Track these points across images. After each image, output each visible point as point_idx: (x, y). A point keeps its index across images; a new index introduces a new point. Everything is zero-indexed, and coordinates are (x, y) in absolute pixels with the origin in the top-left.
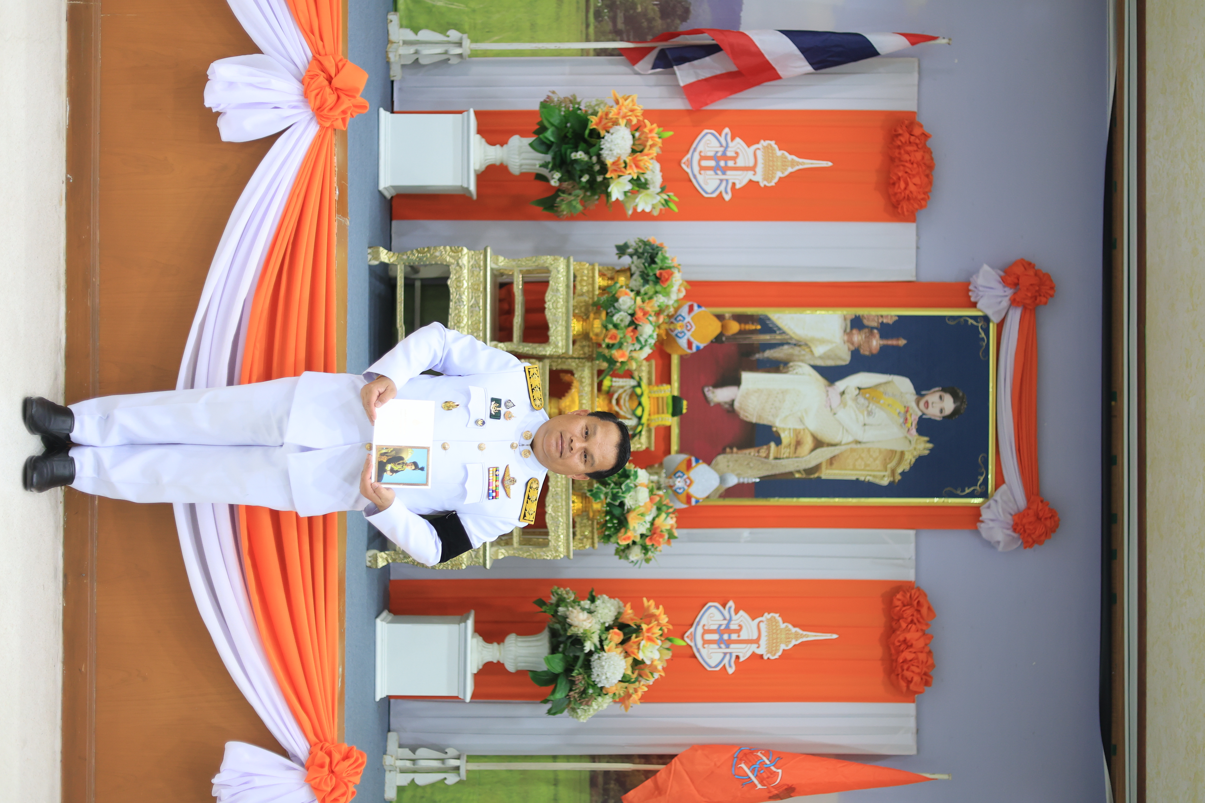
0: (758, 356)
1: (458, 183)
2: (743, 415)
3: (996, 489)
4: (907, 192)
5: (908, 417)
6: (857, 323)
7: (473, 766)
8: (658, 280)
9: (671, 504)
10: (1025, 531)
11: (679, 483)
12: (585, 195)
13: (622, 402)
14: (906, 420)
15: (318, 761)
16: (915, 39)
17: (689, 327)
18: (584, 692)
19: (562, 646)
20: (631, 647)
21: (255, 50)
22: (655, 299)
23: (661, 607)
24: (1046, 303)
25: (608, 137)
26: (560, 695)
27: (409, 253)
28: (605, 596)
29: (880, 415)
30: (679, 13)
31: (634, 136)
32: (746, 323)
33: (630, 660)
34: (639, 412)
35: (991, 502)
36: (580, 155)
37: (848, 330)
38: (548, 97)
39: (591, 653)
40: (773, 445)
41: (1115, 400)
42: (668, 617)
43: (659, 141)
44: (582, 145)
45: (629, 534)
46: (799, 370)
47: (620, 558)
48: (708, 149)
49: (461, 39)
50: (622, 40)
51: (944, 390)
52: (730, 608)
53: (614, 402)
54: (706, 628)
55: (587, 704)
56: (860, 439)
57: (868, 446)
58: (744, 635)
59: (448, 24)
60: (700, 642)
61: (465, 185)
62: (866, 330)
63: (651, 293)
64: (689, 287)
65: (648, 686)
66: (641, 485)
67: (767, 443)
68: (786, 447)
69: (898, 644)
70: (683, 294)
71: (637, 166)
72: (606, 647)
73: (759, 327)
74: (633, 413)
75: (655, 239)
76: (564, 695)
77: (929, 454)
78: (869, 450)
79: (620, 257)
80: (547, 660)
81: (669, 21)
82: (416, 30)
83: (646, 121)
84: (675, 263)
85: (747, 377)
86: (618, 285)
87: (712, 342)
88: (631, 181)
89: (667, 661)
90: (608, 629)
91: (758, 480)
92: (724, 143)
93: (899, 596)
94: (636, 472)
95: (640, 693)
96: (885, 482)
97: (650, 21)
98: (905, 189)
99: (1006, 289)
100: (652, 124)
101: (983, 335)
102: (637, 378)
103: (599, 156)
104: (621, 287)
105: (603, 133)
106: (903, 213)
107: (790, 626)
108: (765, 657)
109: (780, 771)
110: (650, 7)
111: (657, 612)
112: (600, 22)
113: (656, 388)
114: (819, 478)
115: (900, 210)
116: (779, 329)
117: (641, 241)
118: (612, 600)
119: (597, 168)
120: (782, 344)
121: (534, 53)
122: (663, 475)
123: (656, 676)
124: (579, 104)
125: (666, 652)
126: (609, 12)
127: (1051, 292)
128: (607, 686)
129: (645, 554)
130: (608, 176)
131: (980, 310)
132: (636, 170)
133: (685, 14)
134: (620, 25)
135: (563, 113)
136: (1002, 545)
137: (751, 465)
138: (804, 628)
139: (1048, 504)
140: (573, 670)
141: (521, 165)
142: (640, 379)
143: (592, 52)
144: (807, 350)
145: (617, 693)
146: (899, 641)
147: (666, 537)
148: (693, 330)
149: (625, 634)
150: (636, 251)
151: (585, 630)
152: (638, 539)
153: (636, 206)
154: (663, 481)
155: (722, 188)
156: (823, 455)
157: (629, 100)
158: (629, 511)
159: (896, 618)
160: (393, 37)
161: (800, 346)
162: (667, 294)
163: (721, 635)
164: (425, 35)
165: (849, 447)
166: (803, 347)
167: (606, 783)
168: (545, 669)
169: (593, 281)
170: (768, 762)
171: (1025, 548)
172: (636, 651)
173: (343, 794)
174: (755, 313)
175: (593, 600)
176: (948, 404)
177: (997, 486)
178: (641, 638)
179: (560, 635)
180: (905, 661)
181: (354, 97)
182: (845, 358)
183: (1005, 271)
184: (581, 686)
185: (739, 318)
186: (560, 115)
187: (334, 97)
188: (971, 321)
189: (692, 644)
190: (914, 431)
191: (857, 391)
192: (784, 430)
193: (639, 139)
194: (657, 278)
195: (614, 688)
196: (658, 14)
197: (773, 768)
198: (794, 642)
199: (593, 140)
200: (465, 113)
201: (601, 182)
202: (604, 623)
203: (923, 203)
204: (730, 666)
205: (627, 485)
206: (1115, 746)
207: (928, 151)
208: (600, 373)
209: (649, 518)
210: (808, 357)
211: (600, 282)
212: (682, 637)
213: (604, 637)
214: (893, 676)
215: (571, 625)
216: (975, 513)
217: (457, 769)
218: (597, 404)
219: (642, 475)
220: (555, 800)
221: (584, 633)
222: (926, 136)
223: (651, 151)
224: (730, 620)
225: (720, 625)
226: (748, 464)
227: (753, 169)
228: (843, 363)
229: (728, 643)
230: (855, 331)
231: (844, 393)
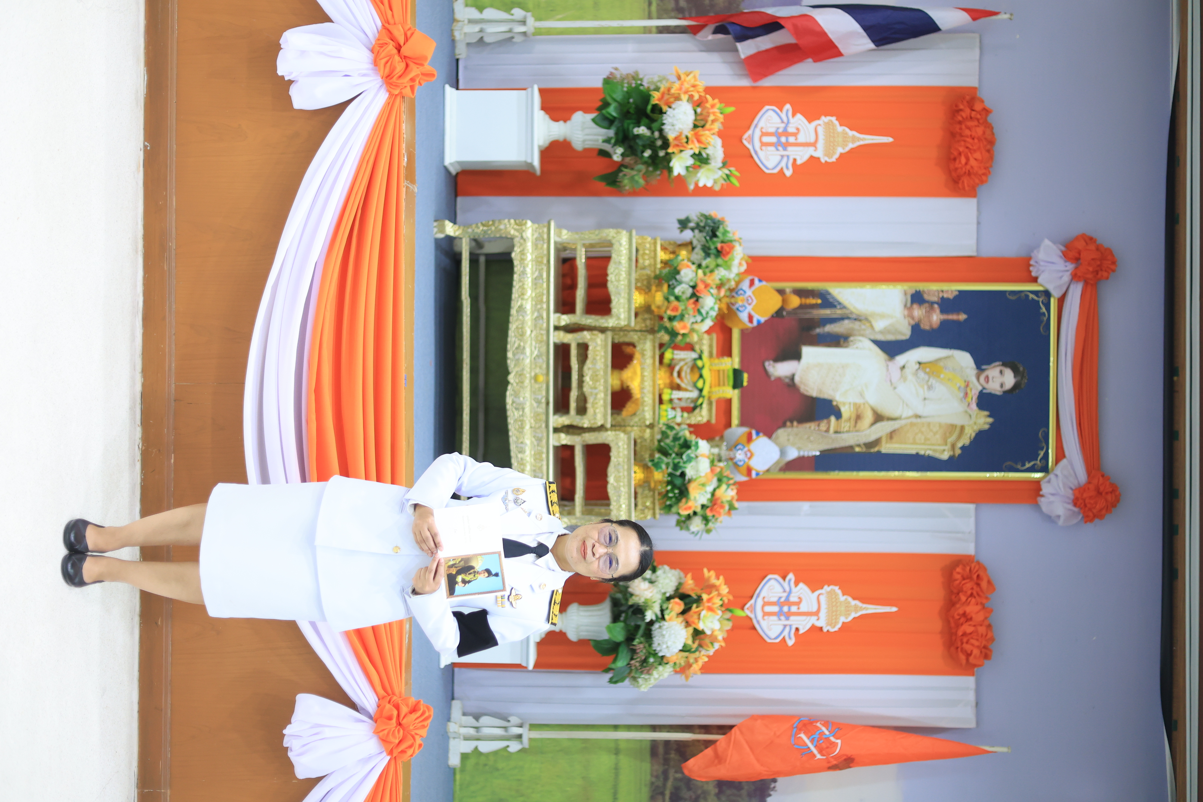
0: (818, 330)
1: (522, 159)
2: (803, 389)
3: (1057, 464)
4: (968, 167)
5: (969, 391)
7: (536, 735)
8: (719, 253)
9: (731, 476)
10: (1085, 506)
11: (740, 456)
12: (647, 171)
13: (683, 374)
14: (967, 394)
15: (386, 713)
16: (976, 14)
17: (750, 301)
18: (645, 661)
19: (623, 615)
20: (692, 616)
21: (326, 18)
22: (716, 272)
23: (721, 578)
24: (1107, 278)
25: (670, 112)
26: (621, 663)
27: (474, 226)
28: (666, 566)
29: (940, 389)
31: (695, 112)
32: (807, 297)
33: (690, 630)
34: (700, 384)
35: (1051, 476)
36: (642, 130)
37: (909, 304)
38: (611, 73)
39: (652, 623)
40: (833, 419)
41: (1176, 375)
42: (729, 587)
43: (721, 116)
44: (645, 120)
45: (690, 504)
47: (681, 529)
48: (769, 125)
49: (525, 17)
51: (1005, 365)
52: (790, 581)
53: (675, 374)
54: (766, 600)
55: (648, 673)
56: (920, 413)
57: (928, 420)
58: (804, 608)
59: (512, 3)
60: (760, 614)
61: (529, 161)
62: (927, 305)
63: (712, 266)
64: (751, 262)
65: (708, 657)
66: (703, 455)
67: (827, 417)
68: (846, 421)
69: (957, 617)
70: (743, 269)
71: (699, 141)
72: (666, 617)
73: (819, 301)
74: (695, 385)
75: (716, 213)
76: (625, 663)
77: (989, 429)
78: (929, 424)
79: (682, 231)
80: (609, 629)
82: (481, 9)
83: (708, 97)
84: (736, 237)
85: (807, 351)
86: (680, 259)
87: (772, 316)
88: (694, 156)
89: (728, 631)
90: (669, 599)
91: (818, 453)
92: (785, 119)
93: (959, 569)
94: (697, 443)
95: (700, 664)
96: (945, 456)
98: (966, 164)
99: (1068, 264)
100: (713, 99)
101: (1044, 310)
102: (699, 351)
103: (661, 131)
104: (683, 260)
105: (665, 108)
106: (964, 188)
107: (850, 599)
108: (825, 630)
109: (839, 741)
111: (717, 582)
113: (716, 361)
114: (879, 452)
115: (960, 185)
116: (840, 303)
117: (702, 215)
118: (673, 571)
119: (659, 143)
120: (842, 319)
121: (597, 31)
122: (724, 447)
123: (717, 646)
124: (641, 80)
125: (726, 622)
127: (1112, 267)
128: (668, 655)
129: (706, 524)
130: (670, 150)
131: (1041, 285)
132: (697, 145)
134: (682, 3)
135: (625, 89)
136: (1062, 519)
137: (812, 438)
138: (864, 600)
139: (1108, 478)
140: (634, 639)
141: (584, 141)
142: (702, 352)
143: (654, 30)
144: (868, 325)
145: (678, 662)
146: (958, 615)
147: (727, 507)
148: (754, 304)
149: (686, 604)
150: (698, 224)
151: (646, 600)
152: (699, 510)
153: (698, 181)
154: (724, 452)
155: (783, 164)
156: (883, 429)
157: (691, 76)
158: (690, 481)
159: (955, 591)
160: (458, 16)
161: (860, 320)
162: (728, 268)
163: (781, 608)
164: (490, 13)
165: (909, 421)
166: (864, 322)
167: (666, 752)
168: (607, 638)
169: (655, 254)
170: (827, 732)
171: (1086, 522)
172: (696, 621)
173: (410, 747)
174: (815, 288)
176: (1009, 379)
177: (1057, 461)
178: (701, 608)
179: (622, 605)
180: (964, 634)
181: (422, 65)
182: (905, 333)
183: (1066, 246)
184: (642, 654)
185: (799, 293)
186: (623, 91)
187: (402, 65)
188: (1031, 296)
189: (752, 616)
190: (974, 406)
191: (917, 366)
192: (844, 404)
193: (701, 114)
194: (718, 251)
195: (675, 658)
197: (832, 739)
198: (854, 615)
199: (655, 116)
200: (529, 90)
201: (663, 157)
202: (665, 593)
203: (984, 178)
204: (790, 638)
205: (688, 456)
206: (1176, 722)
207: (989, 126)
208: (661, 346)
209: (710, 489)
210: (868, 332)
211: (662, 255)
212: (742, 608)
213: (665, 606)
214: (953, 649)
215: (632, 595)
216: (1036, 488)
217: (519, 737)
218: (658, 376)
219: (704, 446)
220: (617, 769)
221: (645, 602)
222: (987, 111)
223: (712, 127)
224: (790, 592)
225: (780, 598)
226: (808, 438)
227: (814, 145)
228: (903, 338)
229: (788, 615)
230: (915, 306)
231: (903, 367)
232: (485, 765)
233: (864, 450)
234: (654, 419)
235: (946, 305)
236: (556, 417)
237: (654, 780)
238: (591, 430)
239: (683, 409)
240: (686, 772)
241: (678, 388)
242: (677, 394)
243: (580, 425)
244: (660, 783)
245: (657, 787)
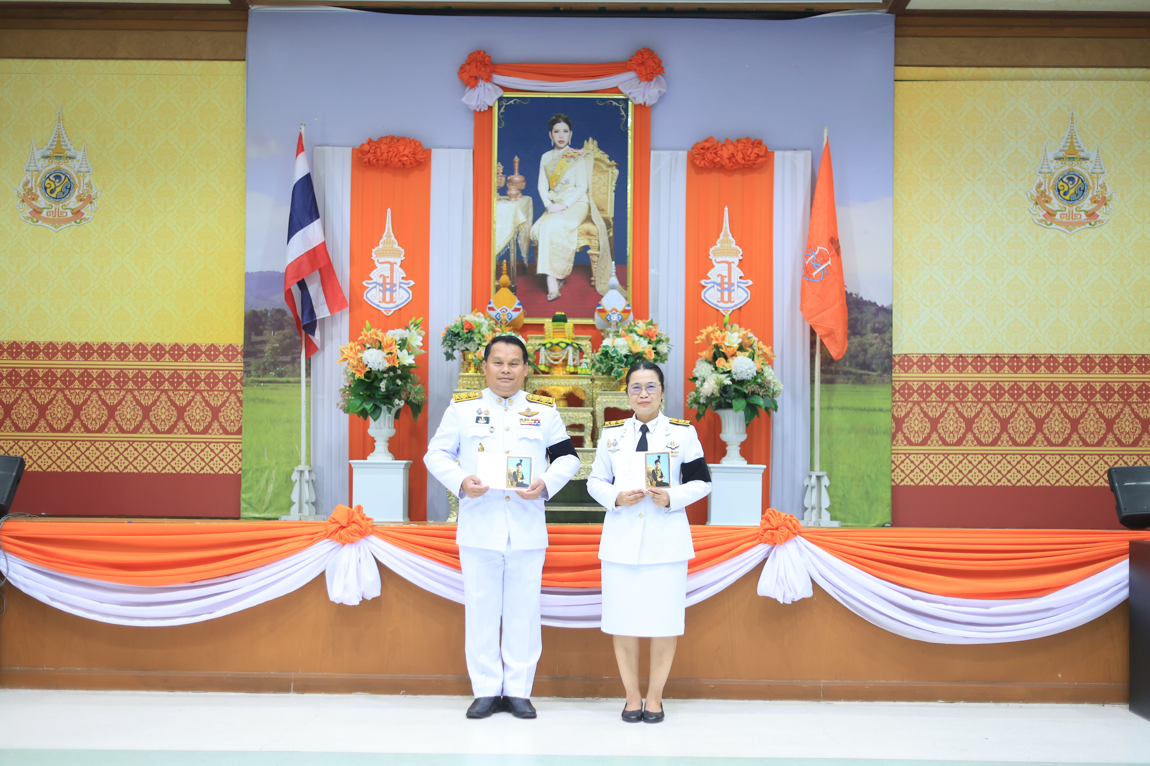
0: (526, 262)
1: (402, 470)
2: (568, 273)
3: (622, 93)
4: (410, 155)
5: (570, 155)
6: (503, 191)
7: (817, 466)
8: (470, 331)
9: (629, 323)
10: (652, 73)
11: (615, 318)
12: (411, 383)
13: (556, 357)
14: (572, 156)
15: (770, 537)
16: (300, 148)
17: (504, 310)
18: (761, 386)
19: (727, 400)
20: (728, 352)
21: (323, 575)
22: (484, 333)
23: (701, 331)
24: (490, 57)
25: (369, 366)
26: (761, 402)
27: (450, 503)
28: (693, 371)
29: (568, 175)
30: (280, 317)
31: (369, 348)
32: (502, 270)
33: (738, 353)
34: (563, 345)
35: (631, 97)
36: (383, 385)
37: (507, 197)
38: (341, 408)
39: (733, 380)
40: (589, 252)
41: (559, 8)
42: (708, 326)
43: (372, 330)
44: (376, 384)
45: (647, 351)
46: (536, 233)
47: (666, 359)
48: (378, 297)
49: (298, 471)
50: (300, 358)
51: (551, 129)
52: (706, 283)
53: (556, 363)
54: (720, 300)
55: (769, 383)
56: (586, 190)
57: (590, 184)
58: (725, 273)
59: (286, 482)
60: (730, 305)
61: (403, 466)
62: (508, 184)
63: (480, 336)
64: (476, 310)
65: (759, 341)
66: (613, 343)
67: (588, 256)
68: (591, 242)
69: (731, 164)
70: (481, 315)
71: (391, 345)
72: (728, 370)
73: (505, 261)
74: (564, 349)
75: (443, 332)
76: (761, 399)
77: (597, 140)
78: (593, 183)
79: (454, 358)
80: (737, 410)
81: (285, 324)
82: (291, 503)
83: (359, 339)
84: (459, 319)
85: (541, 270)
86: (474, 358)
87: (515, 295)
88: (401, 349)
89: (740, 327)
90: (716, 369)
91: (614, 262)
92: (374, 285)
93: (698, 163)
94: (604, 346)
95: (763, 347)
96: (616, 172)
97: (285, 337)
98: (407, 156)
99: (479, 85)
100: (361, 335)
101: (512, 102)
102: (539, 347)
103: (383, 372)
104: (475, 356)
105: (367, 369)
106: (424, 158)
107: (719, 240)
108: (741, 258)
109: (818, 248)
110: (276, 337)
111: (705, 334)
112: (286, 373)
113: (547, 334)
114: (613, 219)
115: (423, 161)
116: (506, 246)
117: (443, 343)
118: (697, 366)
119: (391, 374)
120: (517, 244)
121: (308, 421)
122: (609, 329)
123: (750, 335)
124: (346, 387)
125: (734, 328)
126: (279, 367)
127: (482, 54)
128: (756, 369)
129: (663, 342)
130: (397, 366)
131: (494, 104)
132: (394, 346)
133: (280, 312)
134: (288, 359)
135: (353, 398)
136: (661, 90)
137: (603, 267)
138: (720, 230)
139: (632, 56)
140: (745, 393)
141: (389, 428)
142: (540, 345)
143: (308, 379)
144: (521, 226)
145: (762, 362)
146: (730, 163)
147: (651, 327)
148: (506, 308)
149: (720, 356)
150: (450, 346)
151: (716, 383)
152: (651, 346)
153: (418, 346)
154: (612, 329)
155: (406, 287)
156: (596, 216)
157: (343, 350)
158: (631, 352)
159: (713, 165)
160: (297, 519)
161: (518, 232)
162: (481, 325)
163: (725, 289)
164: (295, 497)
165: (591, 198)
166: (520, 229)
167: (831, 372)
168: (743, 412)
169: (471, 376)
170: (812, 257)
171: (664, 72)
172: (732, 349)
173: (791, 521)
174: (495, 264)
175: (696, 379)
176: (561, 126)
177: (620, 92)
178: (723, 345)
179: (720, 402)
180: (744, 158)
181: (353, 513)
182: (527, 200)
183: (467, 85)
184: (755, 387)
185: (498, 275)
186: (354, 400)
187: (353, 525)
188: (502, 110)
189: (731, 310)
190: (580, 151)
191: (551, 191)
192: (578, 244)
193: (371, 344)
194: (469, 332)
195: (758, 364)
196: (281, 331)
197: (817, 253)
198: (730, 237)
199: (373, 376)
200: (352, 466)
201: (401, 371)
202: (712, 371)
203: (417, 144)
204: (747, 283)
205: (613, 352)
206: (807, 9)
207: (381, 140)
208: (536, 372)
209: (637, 338)
210: (527, 226)
211: (472, 372)
212: (724, 316)
213: (721, 371)
214: (755, 167)
215: (713, 394)
216: (640, 108)
217: (819, 478)
218: (557, 375)
219: (606, 342)
220: (843, 408)
221: (718, 384)
222: (370, 141)
223: (380, 336)
224: (714, 282)
225: (718, 290)
226: (603, 269)
227: (392, 264)
228: (531, 201)
229: (731, 284)
230: (509, 193)
231: (552, 201)
232: (841, 504)
233: (612, 229)
234: (587, 378)
235: (508, 171)
236: (585, 445)
237: (850, 382)
238: (594, 422)
239: (581, 357)
240: (840, 357)
241: (566, 361)
242: (570, 362)
243: (591, 429)
244: (853, 377)
245: (856, 379)
